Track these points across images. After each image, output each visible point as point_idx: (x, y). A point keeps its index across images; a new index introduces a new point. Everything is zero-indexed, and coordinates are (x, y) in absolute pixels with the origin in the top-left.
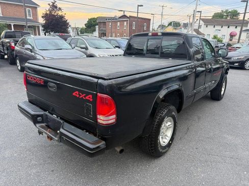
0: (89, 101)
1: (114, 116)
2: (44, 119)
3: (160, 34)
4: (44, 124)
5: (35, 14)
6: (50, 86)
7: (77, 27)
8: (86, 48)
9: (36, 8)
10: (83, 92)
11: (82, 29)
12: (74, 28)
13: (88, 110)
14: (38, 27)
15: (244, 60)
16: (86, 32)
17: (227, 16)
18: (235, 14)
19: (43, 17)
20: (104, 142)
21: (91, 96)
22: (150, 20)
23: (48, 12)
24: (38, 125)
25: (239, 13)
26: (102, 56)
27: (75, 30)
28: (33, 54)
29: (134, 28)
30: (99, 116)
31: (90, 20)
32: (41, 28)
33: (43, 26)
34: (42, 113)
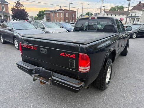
0: (72, 58)
1: (89, 67)
2: (37, 72)
3: (96, 18)
4: (36, 75)
5: (7, 9)
6: (41, 51)
7: (32, 16)
8: (44, 28)
9: (7, 5)
10: (68, 53)
11: (35, 17)
12: (30, 17)
13: (72, 64)
14: (9, 16)
15: (132, 33)
16: (38, 19)
17: (118, 9)
18: (122, 8)
19: (11, 10)
20: (83, 83)
21: (74, 55)
22: (76, 11)
23: (15, 7)
24: (33, 75)
25: (124, 8)
26: (53, 32)
27: (31, 18)
28: (12, 32)
29: (67, 16)
30: (80, 67)
31: (40, 12)
32: (11, 17)
33: (12, 16)
34: (35, 67)
